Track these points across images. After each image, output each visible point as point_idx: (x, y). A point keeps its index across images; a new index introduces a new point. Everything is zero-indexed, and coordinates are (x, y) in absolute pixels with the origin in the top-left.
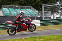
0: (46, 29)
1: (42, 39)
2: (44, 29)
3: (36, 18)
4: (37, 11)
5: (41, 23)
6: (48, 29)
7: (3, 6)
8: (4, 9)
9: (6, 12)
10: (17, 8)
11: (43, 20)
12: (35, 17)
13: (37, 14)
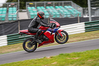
0: (92, 37)
1: (77, 58)
2: (89, 37)
3: (79, 19)
4: (81, 9)
5: (86, 28)
6: (96, 37)
7: (28, 4)
8: (29, 8)
9: (32, 14)
10: (49, 5)
11: (90, 21)
12: (77, 18)
13: (81, 13)
